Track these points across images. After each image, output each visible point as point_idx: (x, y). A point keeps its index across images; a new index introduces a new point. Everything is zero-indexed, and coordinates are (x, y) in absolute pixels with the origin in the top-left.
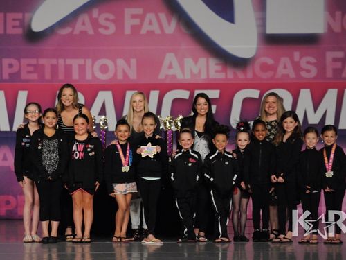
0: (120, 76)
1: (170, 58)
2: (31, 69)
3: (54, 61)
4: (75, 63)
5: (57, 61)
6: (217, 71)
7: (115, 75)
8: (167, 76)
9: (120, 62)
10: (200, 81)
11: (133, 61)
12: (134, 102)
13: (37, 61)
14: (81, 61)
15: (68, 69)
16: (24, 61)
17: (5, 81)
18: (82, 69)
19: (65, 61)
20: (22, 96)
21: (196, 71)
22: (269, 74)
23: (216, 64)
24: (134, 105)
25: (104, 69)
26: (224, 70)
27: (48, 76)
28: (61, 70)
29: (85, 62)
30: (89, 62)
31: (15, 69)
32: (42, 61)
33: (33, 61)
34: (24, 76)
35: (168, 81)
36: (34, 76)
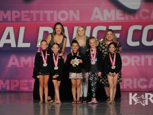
0: (71, 19)
1: (96, 10)
2: (27, 16)
3: (38, 12)
4: (48, 13)
5: (40, 12)
6: (120, 16)
7: (69, 19)
8: (95, 19)
9: (71, 12)
10: (112, 21)
11: (78, 12)
12: (79, 31)
13: (30, 12)
14: (51, 12)
15: (45, 16)
16: (23, 12)
17: (14, 22)
18: (52, 15)
19: (43, 12)
20: (22, 30)
21: (109, 16)
22: (147, 18)
23: (120, 13)
24: (79, 32)
25: (63, 16)
26: (124, 16)
27: (35, 19)
28: (42, 16)
29: (54, 12)
30: (55, 12)
31: (18, 16)
32: (32, 12)
33: (27, 12)
34: (23, 19)
35: (95, 21)
36: (28, 20)
